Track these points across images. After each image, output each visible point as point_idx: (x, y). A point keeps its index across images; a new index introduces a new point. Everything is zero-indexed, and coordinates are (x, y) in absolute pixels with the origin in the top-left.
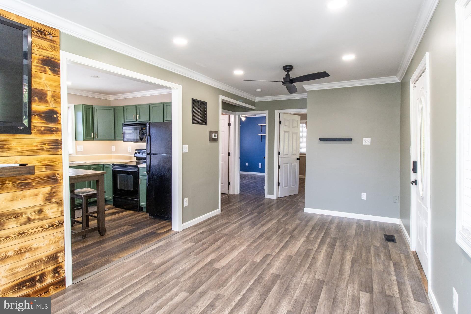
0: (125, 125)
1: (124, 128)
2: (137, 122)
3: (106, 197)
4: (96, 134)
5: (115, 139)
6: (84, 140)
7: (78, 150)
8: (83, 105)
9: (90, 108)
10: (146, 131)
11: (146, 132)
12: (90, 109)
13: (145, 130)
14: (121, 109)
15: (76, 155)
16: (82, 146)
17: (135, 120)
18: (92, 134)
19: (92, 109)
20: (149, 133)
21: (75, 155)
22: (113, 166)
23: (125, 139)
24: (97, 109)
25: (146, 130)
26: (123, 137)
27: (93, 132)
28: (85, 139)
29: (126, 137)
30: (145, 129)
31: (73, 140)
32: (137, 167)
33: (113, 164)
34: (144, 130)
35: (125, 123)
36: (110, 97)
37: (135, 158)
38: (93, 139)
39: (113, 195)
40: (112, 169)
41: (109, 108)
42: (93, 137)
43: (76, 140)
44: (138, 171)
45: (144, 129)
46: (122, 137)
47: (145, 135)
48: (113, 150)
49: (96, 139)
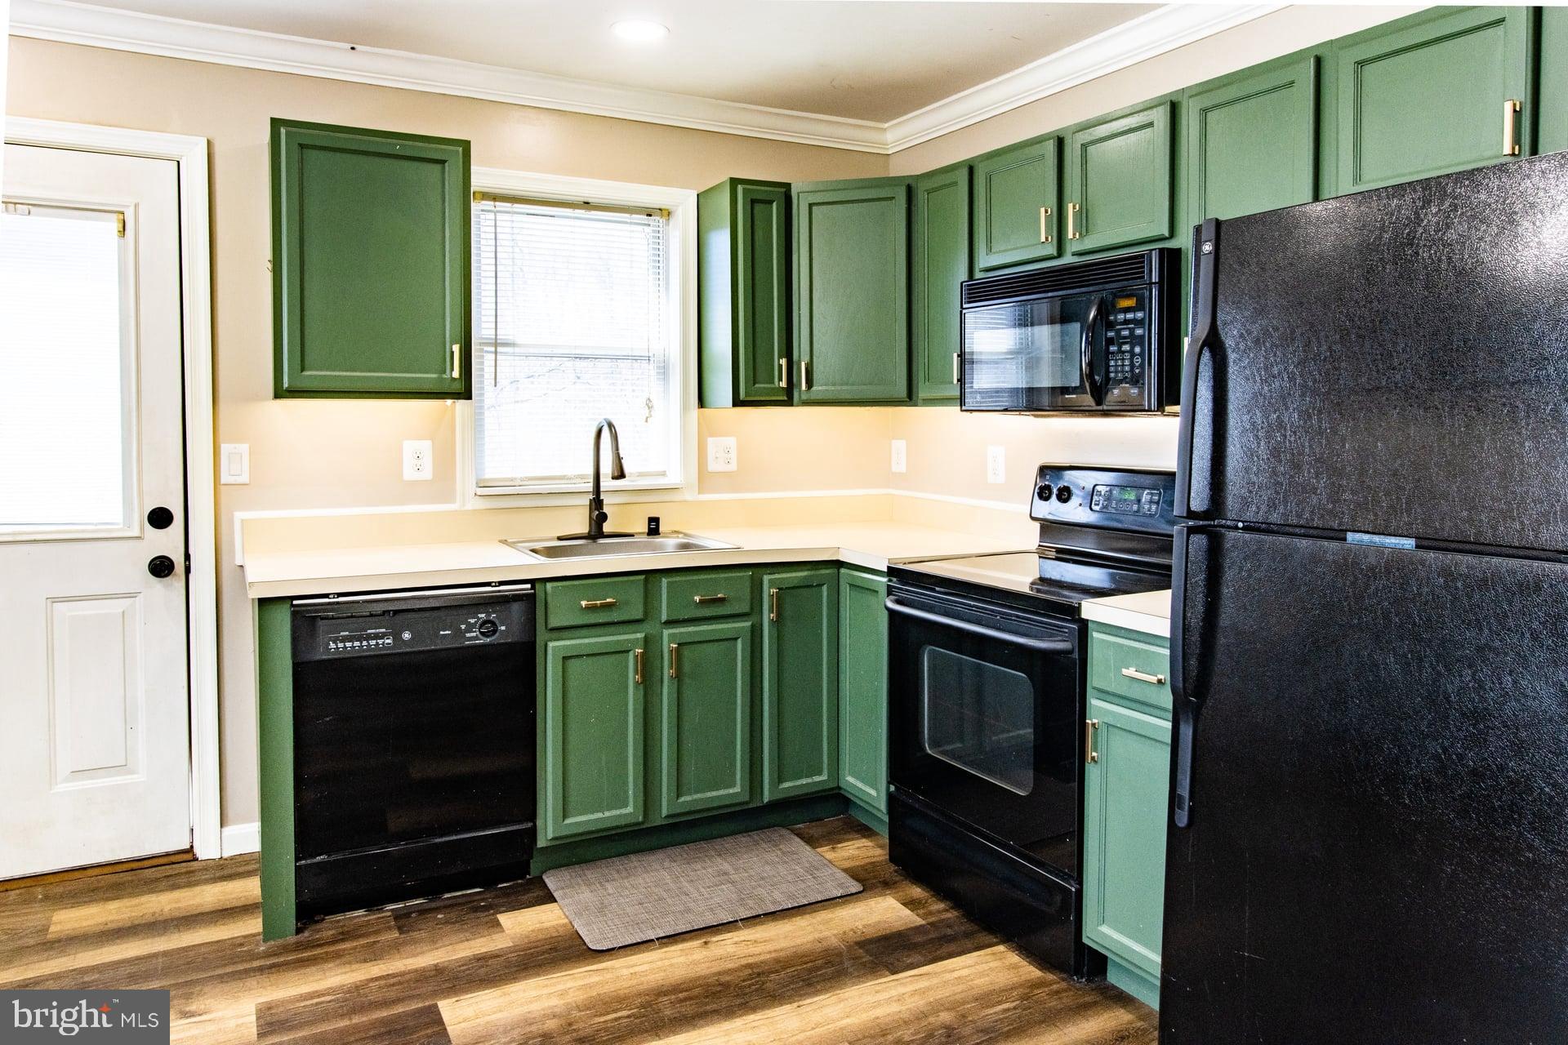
0: (979, 292)
1: (971, 317)
2: (1068, 259)
3: (850, 779)
4: (803, 365)
5: (911, 398)
6: (737, 402)
7: (713, 466)
8: (734, 182)
9: (770, 202)
10: (1139, 323)
11: (1139, 332)
12: (775, 204)
13: (1130, 316)
14: (955, 184)
15: (701, 490)
16: (731, 442)
17: (1052, 250)
18: (783, 362)
19: (783, 205)
20: (1208, 320)
21: (690, 495)
22: (895, 583)
23: (977, 392)
24: (811, 206)
25: (1140, 315)
26: (961, 380)
27: (788, 352)
28: (742, 396)
29: (982, 380)
30: (1130, 303)
31: (685, 408)
32: (1073, 621)
33: (892, 572)
34: (1121, 317)
35: (978, 275)
36: (890, 136)
37: (1037, 525)
38: (787, 398)
39: (889, 783)
40: (891, 605)
41: (883, 193)
42: (783, 384)
43: (702, 407)
44: (1076, 655)
45: (1127, 310)
46: (955, 381)
47: (1131, 352)
48: (899, 465)
49: (804, 397)
